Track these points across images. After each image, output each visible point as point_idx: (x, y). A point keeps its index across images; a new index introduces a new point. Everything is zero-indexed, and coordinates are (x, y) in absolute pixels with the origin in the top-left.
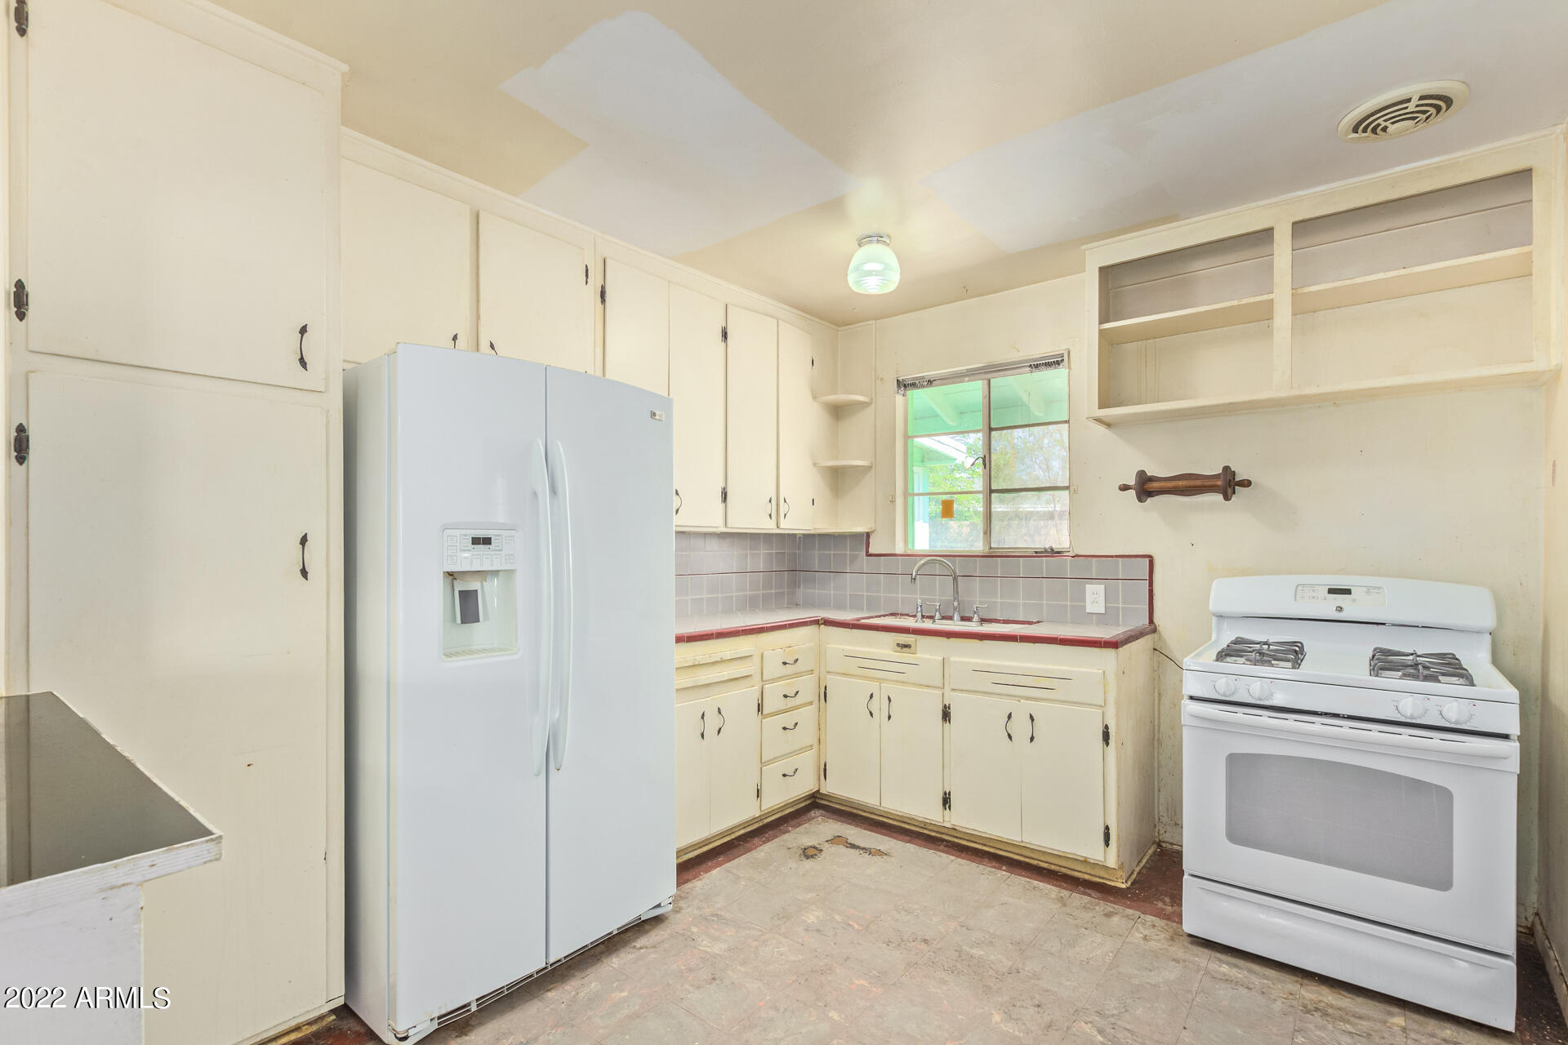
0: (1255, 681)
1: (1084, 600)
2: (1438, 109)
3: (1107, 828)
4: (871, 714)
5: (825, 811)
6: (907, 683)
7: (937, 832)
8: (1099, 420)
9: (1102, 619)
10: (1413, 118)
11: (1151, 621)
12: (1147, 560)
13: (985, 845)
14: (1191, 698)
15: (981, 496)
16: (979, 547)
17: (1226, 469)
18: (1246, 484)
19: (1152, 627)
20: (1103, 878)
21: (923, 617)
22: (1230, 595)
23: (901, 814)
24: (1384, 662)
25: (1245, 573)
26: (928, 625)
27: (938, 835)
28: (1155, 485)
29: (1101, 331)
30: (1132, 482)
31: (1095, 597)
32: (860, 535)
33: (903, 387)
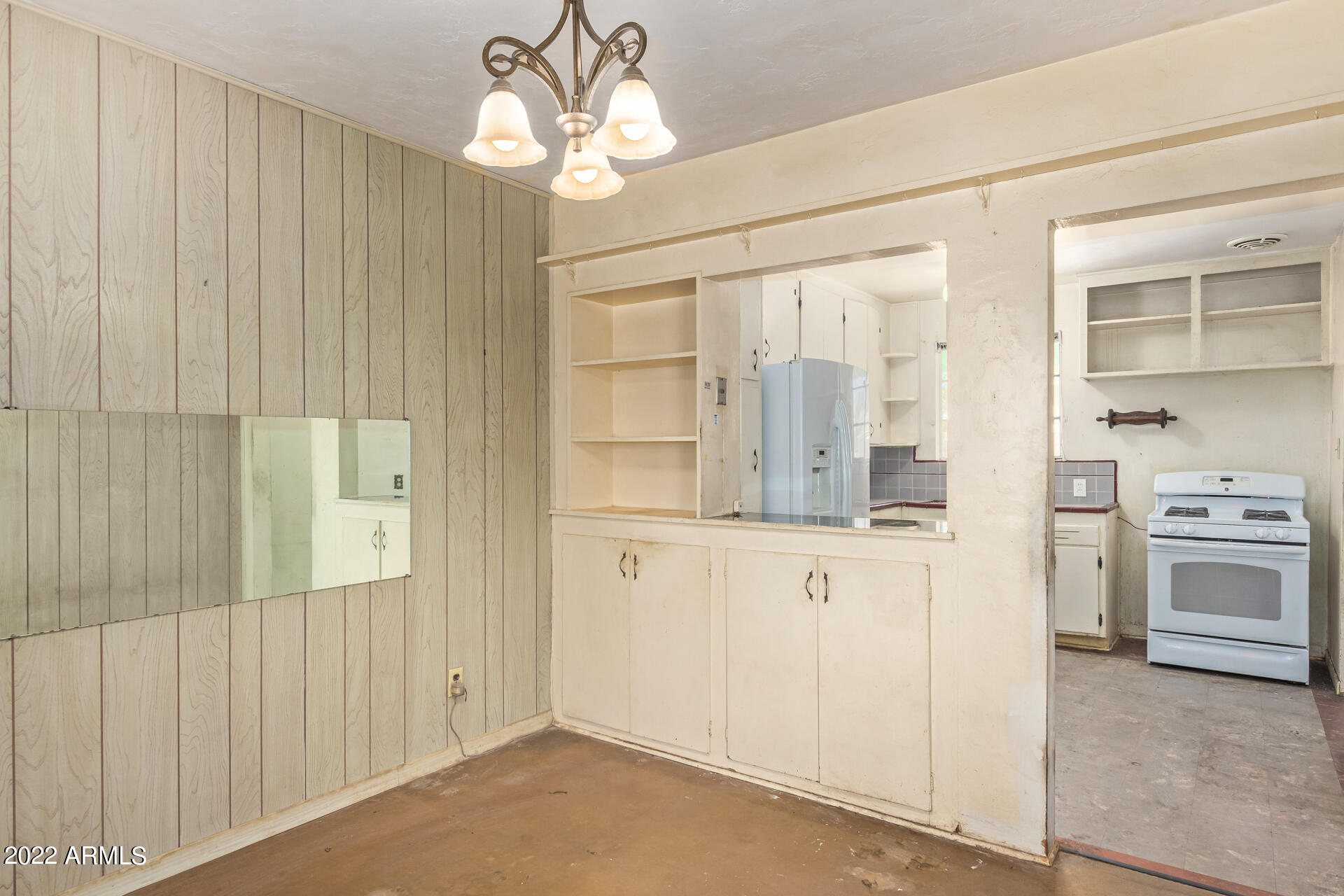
0: (1187, 526)
1: (1072, 488)
2: (1273, 243)
3: (1100, 615)
8: (1088, 380)
9: (1085, 498)
11: (1116, 501)
12: (1113, 464)
14: (1152, 536)
17: (1163, 409)
18: (1174, 419)
19: (1116, 505)
20: (1094, 647)
22: (1166, 483)
24: (1250, 515)
25: (1173, 470)
28: (1120, 418)
29: (1088, 326)
30: (1106, 415)
31: (1079, 487)
32: (909, 448)
33: (940, 348)
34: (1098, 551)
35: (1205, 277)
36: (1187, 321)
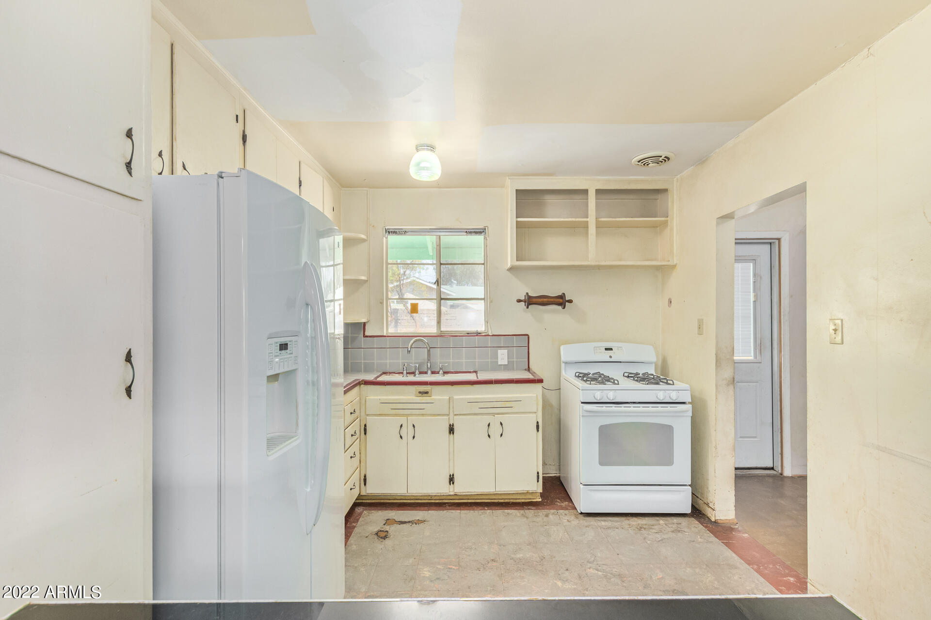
0: (609, 392)
1: (497, 359)
2: (665, 161)
3: (537, 473)
4: (401, 437)
5: (363, 506)
6: (426, 415)
7: (439, 499)
9: (506, 368)
10: (658, 163)
11: (529, 367)
12: (527, 336)
13: (468, 499)
15: (435, 301)
16: (433, 330)
17: (562, 293)
18: (570, 301)
20: (530, 499)
21: (407, 373)
23: (421, 494)
26: (411, 378)
27: (440, 501)
28: (534, 300)
29: (516, 221)
30: (524, 298)
31: (503, 356)
32: (360, 323)
33: (388, 233)
34: (537, 416)
35: (599, 192)
36: (586, 226)
